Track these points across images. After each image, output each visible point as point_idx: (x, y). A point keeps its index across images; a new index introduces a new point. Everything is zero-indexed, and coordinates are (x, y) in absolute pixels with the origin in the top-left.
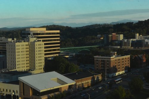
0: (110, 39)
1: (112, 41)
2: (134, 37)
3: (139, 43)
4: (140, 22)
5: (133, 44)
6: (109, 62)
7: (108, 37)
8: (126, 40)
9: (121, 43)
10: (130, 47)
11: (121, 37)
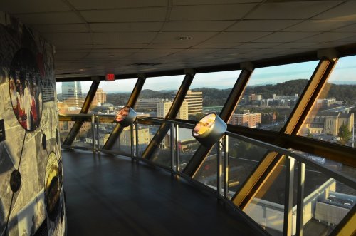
0: (250, 99)
1: (252, 101)
2: (272, 97)
3: (276, 103)
4: (279, 85)
5: (270, 103)
6: (242, 118)
7: (248, 98)
8: (264, 100)
9: (259, 103)
10: (267, 106)
11: (260, 97)
